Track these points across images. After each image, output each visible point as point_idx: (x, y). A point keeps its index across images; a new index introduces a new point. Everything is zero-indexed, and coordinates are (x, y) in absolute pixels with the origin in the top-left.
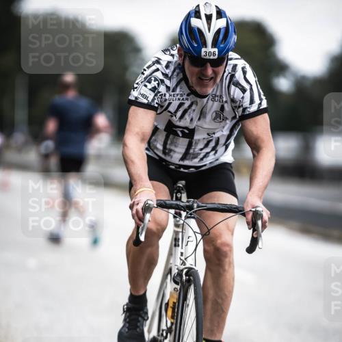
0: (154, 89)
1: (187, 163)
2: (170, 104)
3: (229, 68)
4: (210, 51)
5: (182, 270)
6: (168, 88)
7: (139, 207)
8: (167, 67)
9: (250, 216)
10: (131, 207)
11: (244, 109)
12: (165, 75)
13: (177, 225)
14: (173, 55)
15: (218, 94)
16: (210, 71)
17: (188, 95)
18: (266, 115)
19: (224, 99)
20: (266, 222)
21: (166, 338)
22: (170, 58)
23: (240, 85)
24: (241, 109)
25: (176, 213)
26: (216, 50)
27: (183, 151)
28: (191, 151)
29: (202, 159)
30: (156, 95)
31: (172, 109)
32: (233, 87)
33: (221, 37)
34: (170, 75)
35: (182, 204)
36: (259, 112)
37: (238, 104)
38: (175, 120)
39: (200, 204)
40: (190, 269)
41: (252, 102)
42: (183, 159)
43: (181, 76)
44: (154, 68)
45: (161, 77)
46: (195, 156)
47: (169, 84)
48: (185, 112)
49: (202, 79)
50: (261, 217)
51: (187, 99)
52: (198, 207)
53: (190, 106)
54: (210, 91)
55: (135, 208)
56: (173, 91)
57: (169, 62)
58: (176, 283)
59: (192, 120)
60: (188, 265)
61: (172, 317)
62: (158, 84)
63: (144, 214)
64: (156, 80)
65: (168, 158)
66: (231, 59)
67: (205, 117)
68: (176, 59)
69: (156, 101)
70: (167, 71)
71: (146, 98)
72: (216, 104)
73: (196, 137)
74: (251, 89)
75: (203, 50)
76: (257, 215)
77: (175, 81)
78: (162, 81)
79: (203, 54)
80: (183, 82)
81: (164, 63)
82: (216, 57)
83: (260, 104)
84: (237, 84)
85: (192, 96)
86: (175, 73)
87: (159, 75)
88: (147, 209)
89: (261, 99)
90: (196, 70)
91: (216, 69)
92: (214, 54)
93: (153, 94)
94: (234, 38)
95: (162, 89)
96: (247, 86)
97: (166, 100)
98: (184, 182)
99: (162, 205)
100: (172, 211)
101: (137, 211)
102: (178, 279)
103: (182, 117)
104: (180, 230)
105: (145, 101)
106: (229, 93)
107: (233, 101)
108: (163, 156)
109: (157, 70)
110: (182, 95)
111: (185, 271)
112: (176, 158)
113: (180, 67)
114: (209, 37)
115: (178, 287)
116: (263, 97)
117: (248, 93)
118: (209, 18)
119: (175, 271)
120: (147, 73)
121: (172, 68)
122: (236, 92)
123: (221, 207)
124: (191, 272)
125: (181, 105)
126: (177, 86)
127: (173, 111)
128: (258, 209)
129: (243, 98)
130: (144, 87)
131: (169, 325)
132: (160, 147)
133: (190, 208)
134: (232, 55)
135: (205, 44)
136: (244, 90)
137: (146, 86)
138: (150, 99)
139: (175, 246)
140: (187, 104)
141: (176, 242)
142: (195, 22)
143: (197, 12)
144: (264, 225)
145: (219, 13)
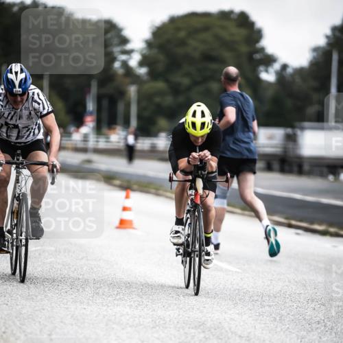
1: (19, 141)
2: (4, 114)
3: (31, 94)
4: (18, 90)
5: (19, 194)
9: (51, 166)
11: (41, 113)
13: (17, 173)
14: (2, 90)
15: (27, 106)
16: (19, 99)
17: (12, 109)
18: (52, 115)
19: (31, 109)
25: (17, 167)
27: (16, 135)
29: (26, 138)
31: (6, 115)
32: (34, 103)
33: (23, 81)
35: (18, 162)
36: (48, 113)
37: (37, 111)
38: (8, 121)
40: (23, 193)
41: (44, 109)
42: (17, 139)
46: (23, 137)
48: (13, 117)
52: (26, 163)
53: (14, 114)
56: (5, 107)
57: (1, 93)
58: (18, 201)
60: (22, 191)
61: (17, 218)
65: (9, 140)
67: (22, 118)
68: (4, 91)
72: (27, 111)
73: (20, 128)
74: (43, 103)
77: (5, 102)
79: (14, 91)
82: (21, 93)
83: (48, 109)
84: (36, 102)
85: (14, 109)
86: (5, 99)
90: (12, 98)
91: (22, 98)
92: (20, 91)
94: (30, 81)
96: (41, 102)
97: (2, 112)
99: (8, 163)
100: (14, 166)
102: (18, 199)
103: (11, 119)
106: (32, 106)
107: (35, 109)
110: (9, 109)
111: (21, 194)
112: (13, 139)
114: (17, 83)
115: (18, 203)
116: (50, 106)
117: (41, 105)
118: (16, 73)
119: (17, 195)
121: (3, 96)
124: (24, 195)
125: (9, 114)
129: (39, 107)
132: (5, 135)
133: (22, 163)
134: (32, 87)
135: (15, 87)
136: (39, 104)
139: (17, 183)
140: (13, 113)
141: (17, 181)
142: (10, 76)
143: (11, 69)
144: (57, 171)
145: (22, 70)
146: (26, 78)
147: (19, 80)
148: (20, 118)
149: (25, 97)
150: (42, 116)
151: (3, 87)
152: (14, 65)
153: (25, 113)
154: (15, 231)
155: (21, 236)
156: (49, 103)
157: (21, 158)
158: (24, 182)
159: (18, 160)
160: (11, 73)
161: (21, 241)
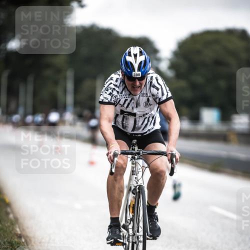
0: (110, 94)
1: (135, 132)
2: (120, 100)
3: (149, 79)
4: (137, 73)
5: (136, 187)
6: (118, 92)
7: (111, 155)
8: (116, 81)
9: (170, 156)
10: (107, 155)
11: (160, 99)
12: (116, 86)
13: (133, 164)
14: (119, 75)
15: (145, 92)
16: (138, 83)
17: (129, 95)
19: (149, 95)
20: (177, 159)
21: (130, 224)
22: (118, 77)
23: (156, 87)
24: (158, 99)
25: (132, 157)
26: (140, 73)
28: (137, 126)
29: (143, 129)
30: (112, 97)
31: (121, 103)
32: (152, 88)
33: (142, 65)
34: (118, 86)
35: (134, 152)
37: (156, 97)
38: (124, 109)
39: (144, 151)
40: (140, 186)
41: (163, 94)
42: (133, 130)
43: (124, 86)
44: (109, 83)
45: (113, 87)
47: (118, 90)
48: (129, 104)
49: (134, 87)
50: (175, 156)
51: (129, 97)
52: (143, 153)
53: (131, 101)
54: (139, 93)
55: (109, 155)
56: (121, 93)
57: (117, 79)
58: (134, 194)
59: (133, 108)
60: (139, 184)
61: (133, 212)
62: (112, 91)
63: (114, 158)
64: (111, 89)
65: (125, 130)
66: (149, 74)
67: (140, 106)
68: (121, 76)
69: (113, 100)
70: (116, 83)
71: (107, 99)
72: (144, 98)
73: (137, 116)
74: (162, 88)
75: (133, 73)
76: (173, 156)
77: (121, 88)
78: (114, 89)
79: (133, 75)
80: (126, 89)
81: (115, 79)
82: (140, 76)
83: (167, 95)
84: (154, 87)
85: (131, 95)
86: (121, 84)
87: (112, 86)
88: (115, 155)
89: (168, 93)
90: (131, 83)
91: (141, 82)
92: (139, 75)
93: (110, 97)
95: (115, 93)
96: (159, 87)
97: (118, 99)
98: (136, 140)
99: (123, 153)
100: (130, 156)
101: (110, 157)
102: (134, 192)
103: (127, 107)
104: (134, 166)
105: (107, 101)
106: (151, 92)
107: (153, 95)
108: (123, 129)
109: (111, 83)
110: (126, 95)
111: (138, 187)
113: (123, 81)
114: (136, 66)
115: (135, 196)
116: (169, 92)
117: (160, 91)
118: (135, 56)
119: (132, 189)
120: (106, 86)
121: (119, 81)
122: (154, 91)
123: (155, 152)
125: (126, 100)
126: (123, 90)
127: (122, 104)
128: (173, 152)
129: (158, 93)
130: (105, 94)
131: (131, 217)
133: (139, 154)
135: (134, 70)
136: (158, 89)
137: (106, 93)
138: (109, 99)
139: (133, 174)
140: (129, 99)
141: (133, 172)
142: (128, 59)
143: (130, 53)
144: (177, 161)
145: (141, 52)
146: (145, 61)
147: (138, 62)
148: (137, 105)
149: (144, 82)
150: (160, 103)
151: (120, 73)
152: (132, 48)
153: (143, 100)
154: (130, 227)
155: (138, 232)
156: (168, 89)
157: (136, 148)
158: (140, 174)
159: (134, 150)
160: (130, 55)
161: (138, 237)
